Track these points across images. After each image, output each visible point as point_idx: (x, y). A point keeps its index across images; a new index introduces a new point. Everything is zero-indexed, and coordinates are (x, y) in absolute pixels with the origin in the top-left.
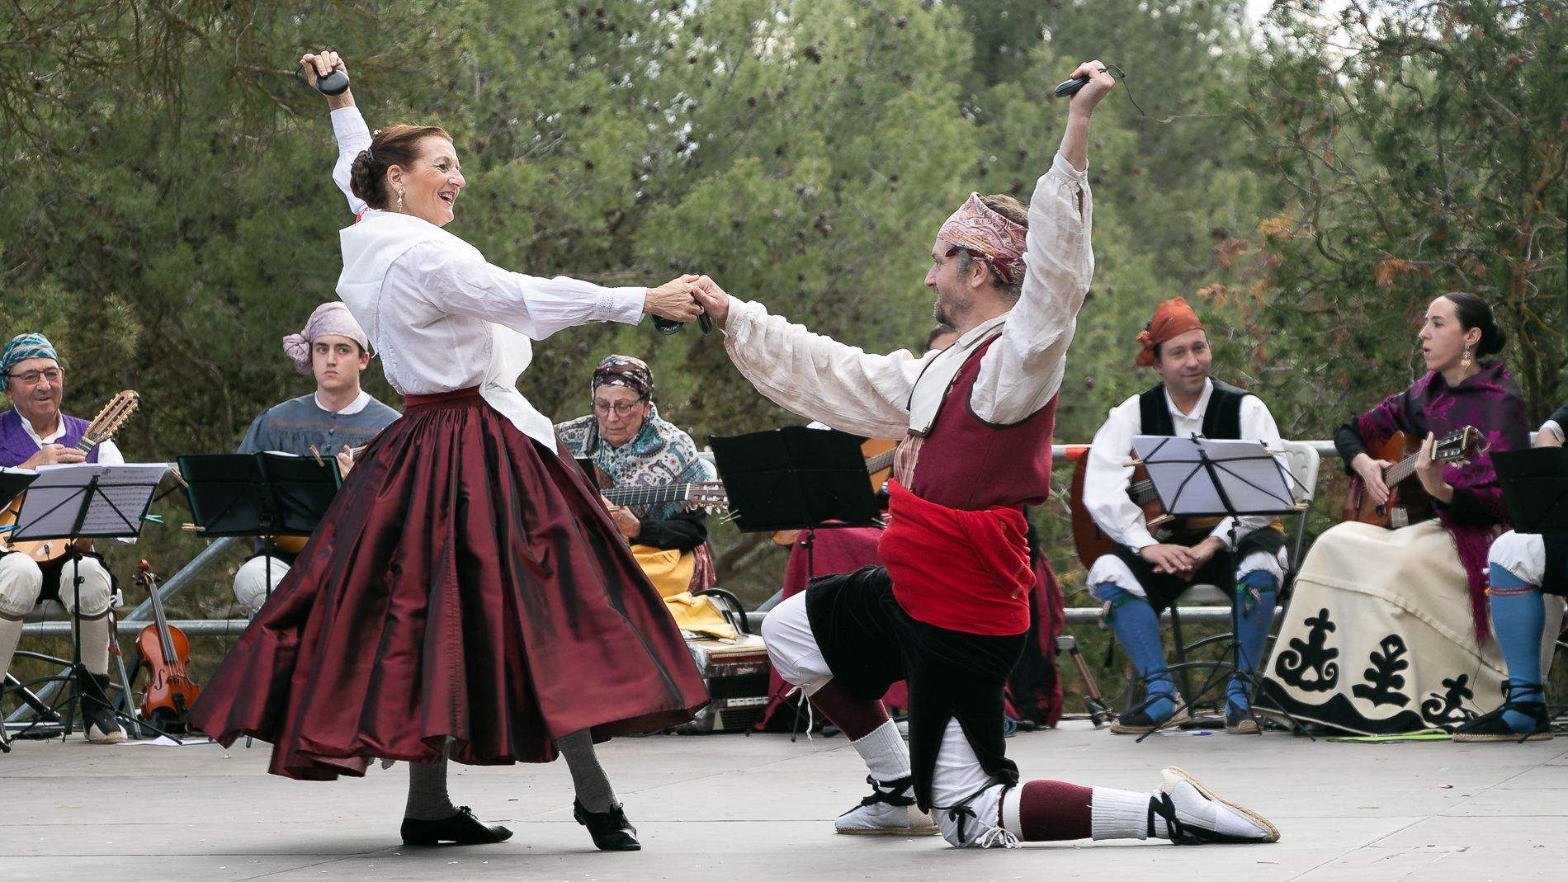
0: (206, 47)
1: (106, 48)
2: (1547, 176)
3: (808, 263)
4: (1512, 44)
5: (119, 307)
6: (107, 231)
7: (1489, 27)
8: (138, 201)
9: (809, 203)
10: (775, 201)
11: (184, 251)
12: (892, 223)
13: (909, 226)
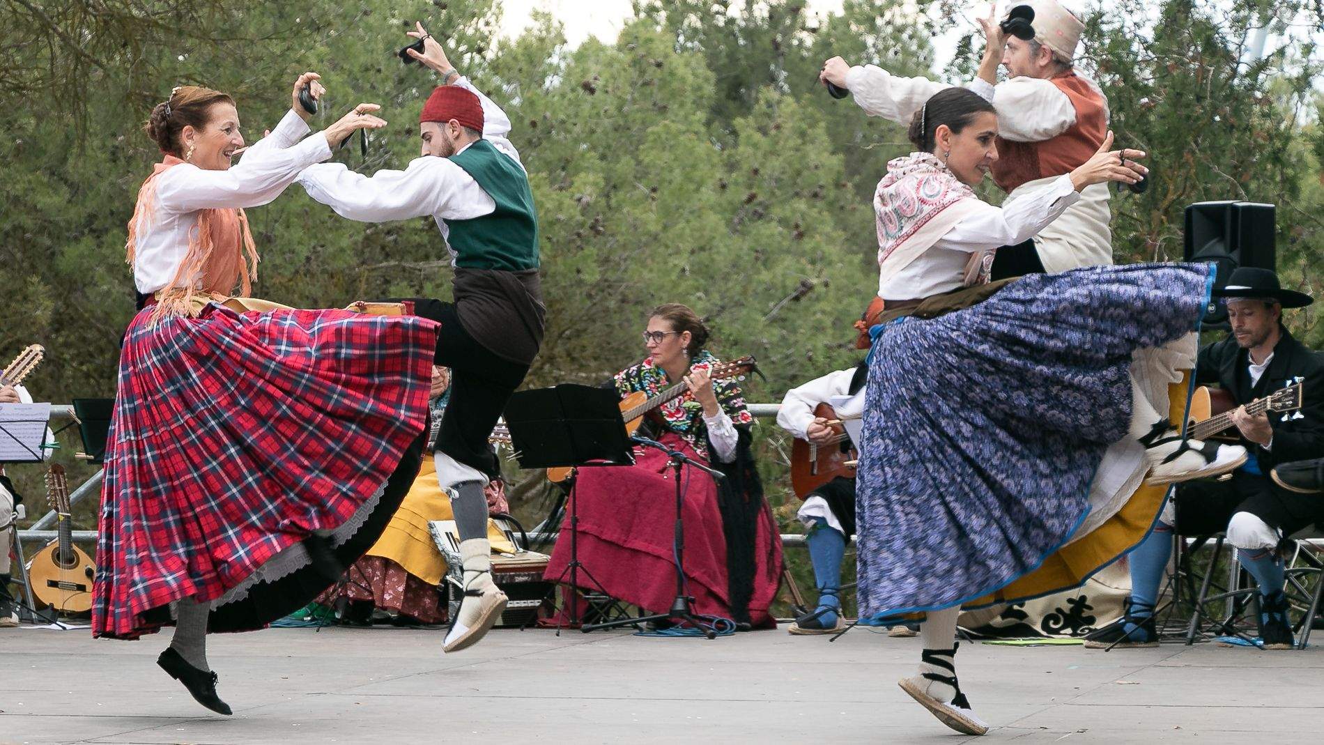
0: (107, 76)
1: (28, 76)
2: (1171, 197)
3: (585, 258)
4: (1146, 91)
5: (37, 286)
6: (28, 221)
7: (1127, 76)
8: (51, 200)
9: (586, 209)
10: (560, 207)
11: (88, 242)
12: (654, 227)
13: (665, 228)
